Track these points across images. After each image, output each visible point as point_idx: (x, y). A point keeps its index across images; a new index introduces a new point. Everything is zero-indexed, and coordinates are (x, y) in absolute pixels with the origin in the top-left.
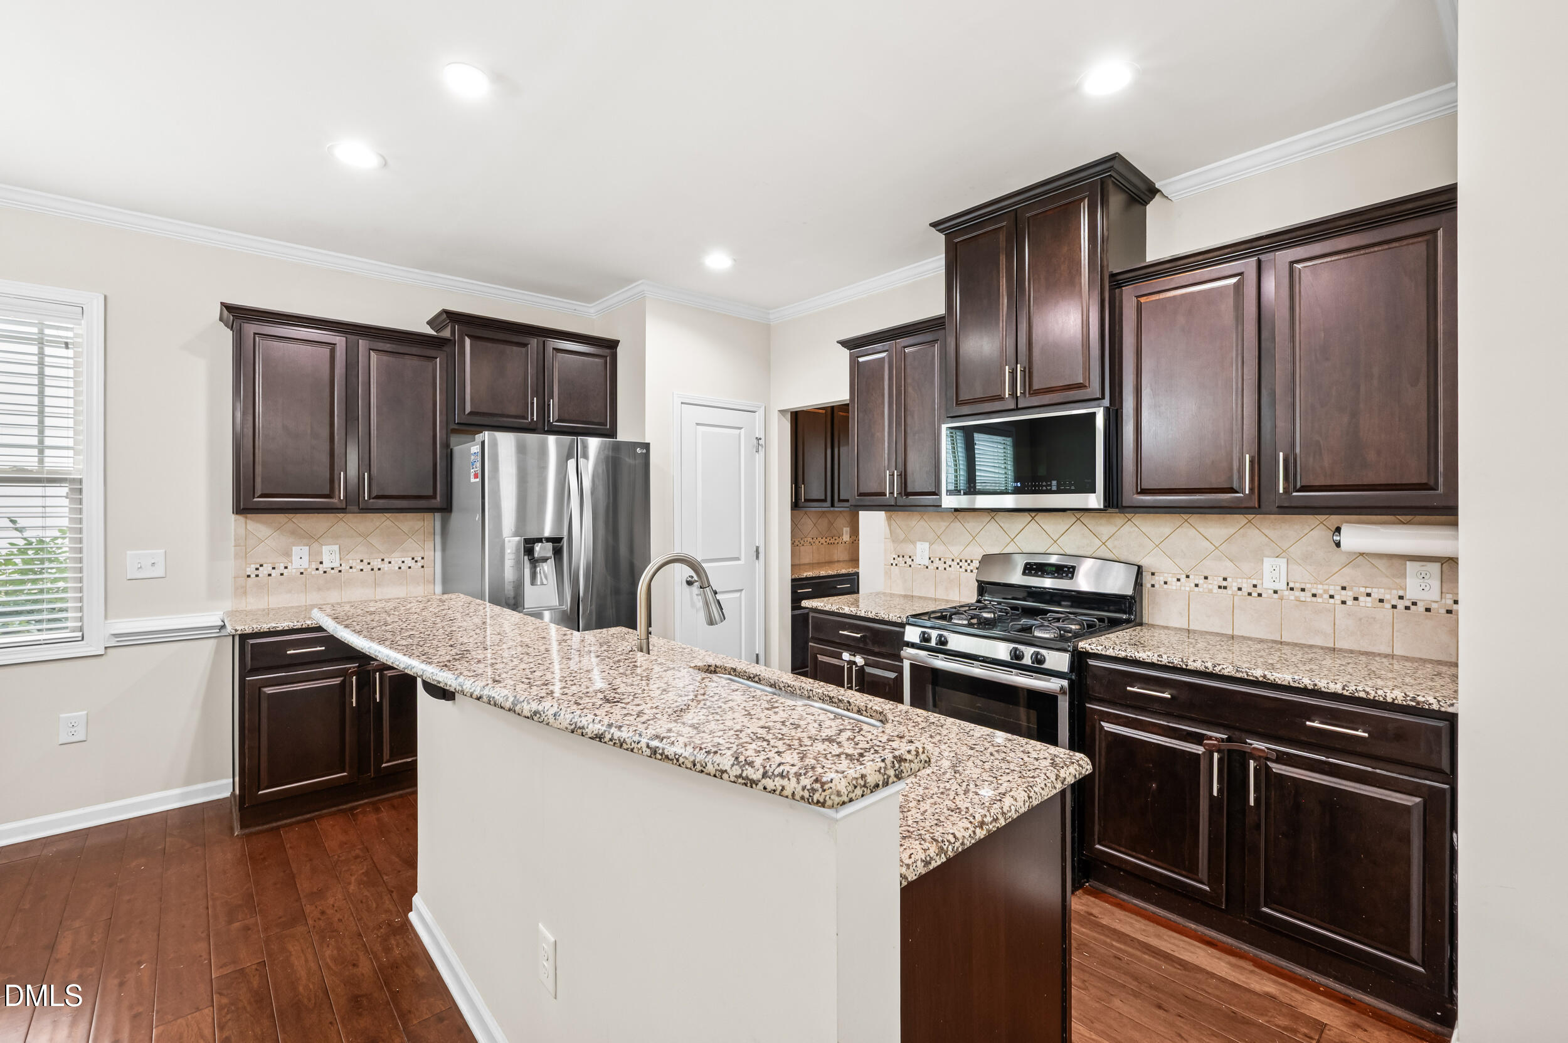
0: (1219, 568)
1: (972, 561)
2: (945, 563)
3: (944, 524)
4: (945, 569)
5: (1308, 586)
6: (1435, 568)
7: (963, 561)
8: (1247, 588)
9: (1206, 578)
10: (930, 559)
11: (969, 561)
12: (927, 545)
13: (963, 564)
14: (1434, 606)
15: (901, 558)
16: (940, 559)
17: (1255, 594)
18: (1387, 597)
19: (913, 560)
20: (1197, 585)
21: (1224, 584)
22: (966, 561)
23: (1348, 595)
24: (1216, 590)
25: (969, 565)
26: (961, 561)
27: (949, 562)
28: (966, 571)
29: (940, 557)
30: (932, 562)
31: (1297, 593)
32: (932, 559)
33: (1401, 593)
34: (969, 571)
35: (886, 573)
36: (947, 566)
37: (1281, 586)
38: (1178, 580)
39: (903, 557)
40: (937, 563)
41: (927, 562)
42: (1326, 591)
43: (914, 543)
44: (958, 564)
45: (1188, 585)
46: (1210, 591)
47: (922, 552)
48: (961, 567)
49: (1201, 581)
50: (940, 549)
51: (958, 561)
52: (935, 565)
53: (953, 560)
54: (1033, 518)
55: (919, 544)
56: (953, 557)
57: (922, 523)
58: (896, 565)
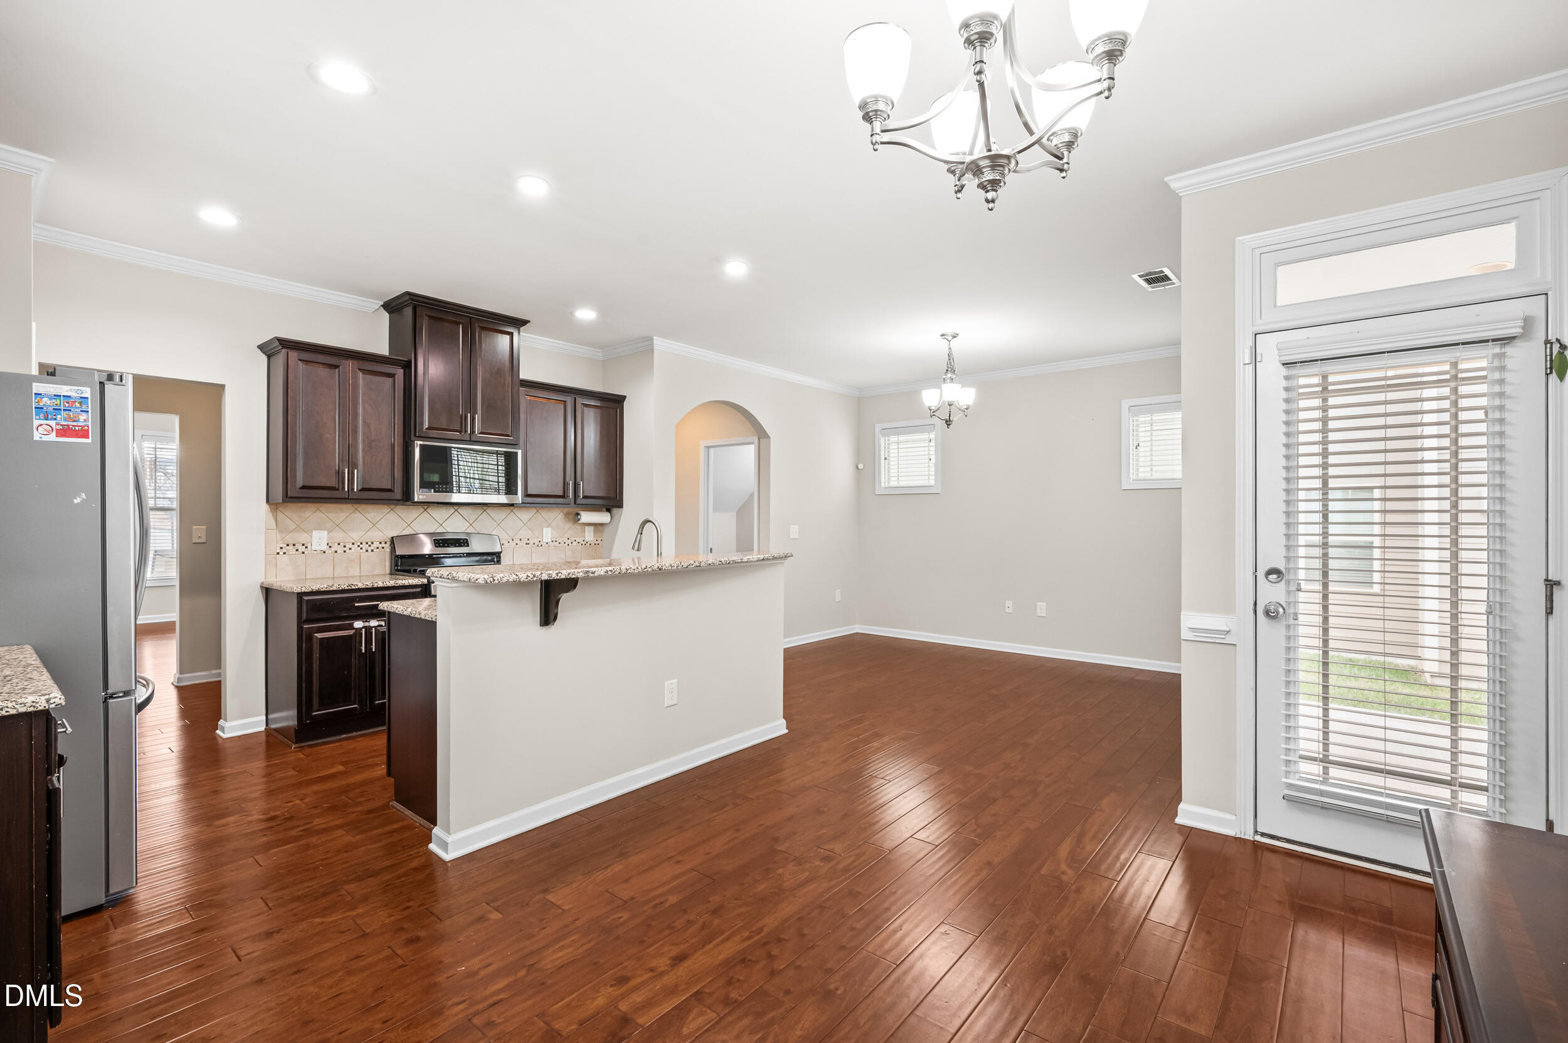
0: (525, 534)
1: (372, 543)
2: (345, 546)
3: (343, 515)
4: (345, 552)
5: (557, 539)
6: (592, 528)
7: (364, 543)
8: (537, 543)
9: (521, 540)
10: (328, 544)
11: (370, 543)
12: (324, 534)
13: (365, 546)
14: (592, 543)
15: (291, 547)
16: (339, 544)
17: (540, 545)
18: (580, 541)
19: (306, 547)
20: (517, 544)
21: (528, 542)
22: (367, 543)
23: (570, 541)
24: (525, 545)
25: (370, 546)
26: (361, 543)
27: (349, 546)
28: (367, 551)
29: (339, 542)
30: (330, 547)
31: (554, 542)
32: (330, 545)
33: (583, 539)
34: (370, 551)
35: (267, 563)
36: (347, 549)
37: (550, 540)
38: (509, 542)
39: (294, 545)
40: (335, 547)
41: (325, 548)
42: (563, 541)
43: (309, 532)
44: (359, 546)
45: (513, 544)
46: (522, 546)
47: (319, 539)
48: (361, 548)
49: (518, 542)
50: (339, 536)
51: (359, 544)
52: (333, 549)
53: (353, 544)
54: (425, 510)
55: (315, 534)
56: (354, 541)
57: (318, 514)
58: (284, 553)
